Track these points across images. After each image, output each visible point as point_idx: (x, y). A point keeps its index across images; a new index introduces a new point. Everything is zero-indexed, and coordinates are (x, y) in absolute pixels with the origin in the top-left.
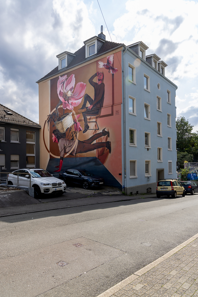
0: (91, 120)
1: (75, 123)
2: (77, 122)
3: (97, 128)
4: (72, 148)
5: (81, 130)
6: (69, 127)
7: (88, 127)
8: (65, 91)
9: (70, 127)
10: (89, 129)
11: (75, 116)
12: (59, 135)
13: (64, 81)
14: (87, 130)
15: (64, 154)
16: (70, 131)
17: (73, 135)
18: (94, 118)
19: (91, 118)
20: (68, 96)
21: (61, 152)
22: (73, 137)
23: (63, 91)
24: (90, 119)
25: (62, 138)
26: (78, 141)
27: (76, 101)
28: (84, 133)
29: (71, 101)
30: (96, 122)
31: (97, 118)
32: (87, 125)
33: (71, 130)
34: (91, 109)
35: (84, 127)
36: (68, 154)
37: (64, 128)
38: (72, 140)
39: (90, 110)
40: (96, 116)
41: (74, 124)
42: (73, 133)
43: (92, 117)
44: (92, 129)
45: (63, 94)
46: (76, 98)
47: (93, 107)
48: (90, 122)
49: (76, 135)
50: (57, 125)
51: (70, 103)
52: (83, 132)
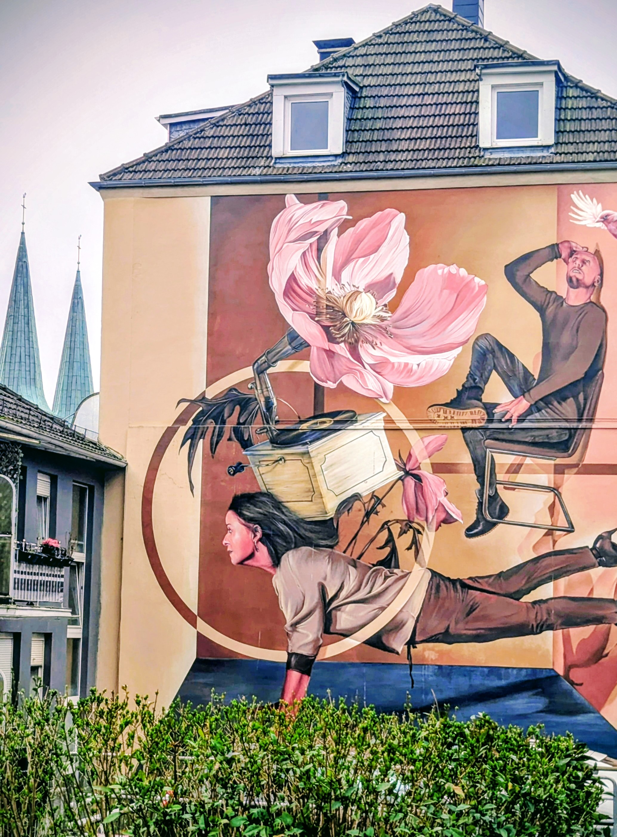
0: (520, 478)
1: (407, 473)
2: (426, 472)
3: (562, 522)
4: (383, 609)
5: (448, 520)
6: (364, 490)
7: (504, 511)
8: (330, 284)
9: (373, 496)
10: (508, 519)
11: (413, 438)
12: (282, 527)
13: (321, 229)
14: (494, 524)
15: (317, 640)
16: (368, 515)
17: (390, 540)
18: (544, 469)
19: (520, 465)
20: (357, 320)
21: (294, 625)
22: (394, 551)
23: (314, 285)
24: (515, 469)
25: (310, 544)
26: (429, 575)
27: (414, 360)
28: (469, 536)
29: (377, 353)
30: (555, 490)
31: (559, 470)
32: (494, 498)
33: (379, 508)
34: (520, 420)
35: (475, 506)
36: (351, 643)
37: (324, 490)
38: (381, 563)
39: (509, 420)
40: (559, 461)
41: (400, 478)
42: (396, 529)
43: (528, 461)
44: (531, 521)
45: (312, 300)
46: (415, 342)
47: (529, 412)
48: (512, 486)
49: (415, 544)
50: (263, 470)
51: (367, 359)
52: (469, 529)
